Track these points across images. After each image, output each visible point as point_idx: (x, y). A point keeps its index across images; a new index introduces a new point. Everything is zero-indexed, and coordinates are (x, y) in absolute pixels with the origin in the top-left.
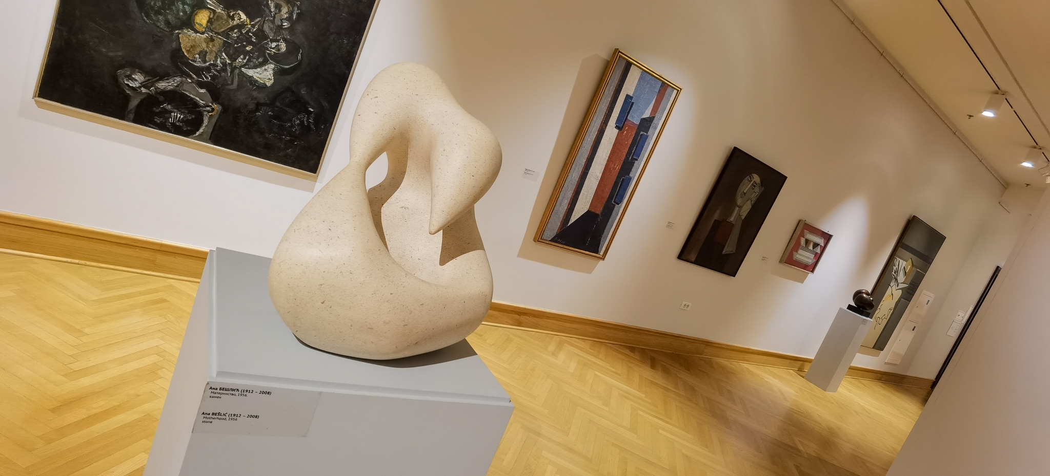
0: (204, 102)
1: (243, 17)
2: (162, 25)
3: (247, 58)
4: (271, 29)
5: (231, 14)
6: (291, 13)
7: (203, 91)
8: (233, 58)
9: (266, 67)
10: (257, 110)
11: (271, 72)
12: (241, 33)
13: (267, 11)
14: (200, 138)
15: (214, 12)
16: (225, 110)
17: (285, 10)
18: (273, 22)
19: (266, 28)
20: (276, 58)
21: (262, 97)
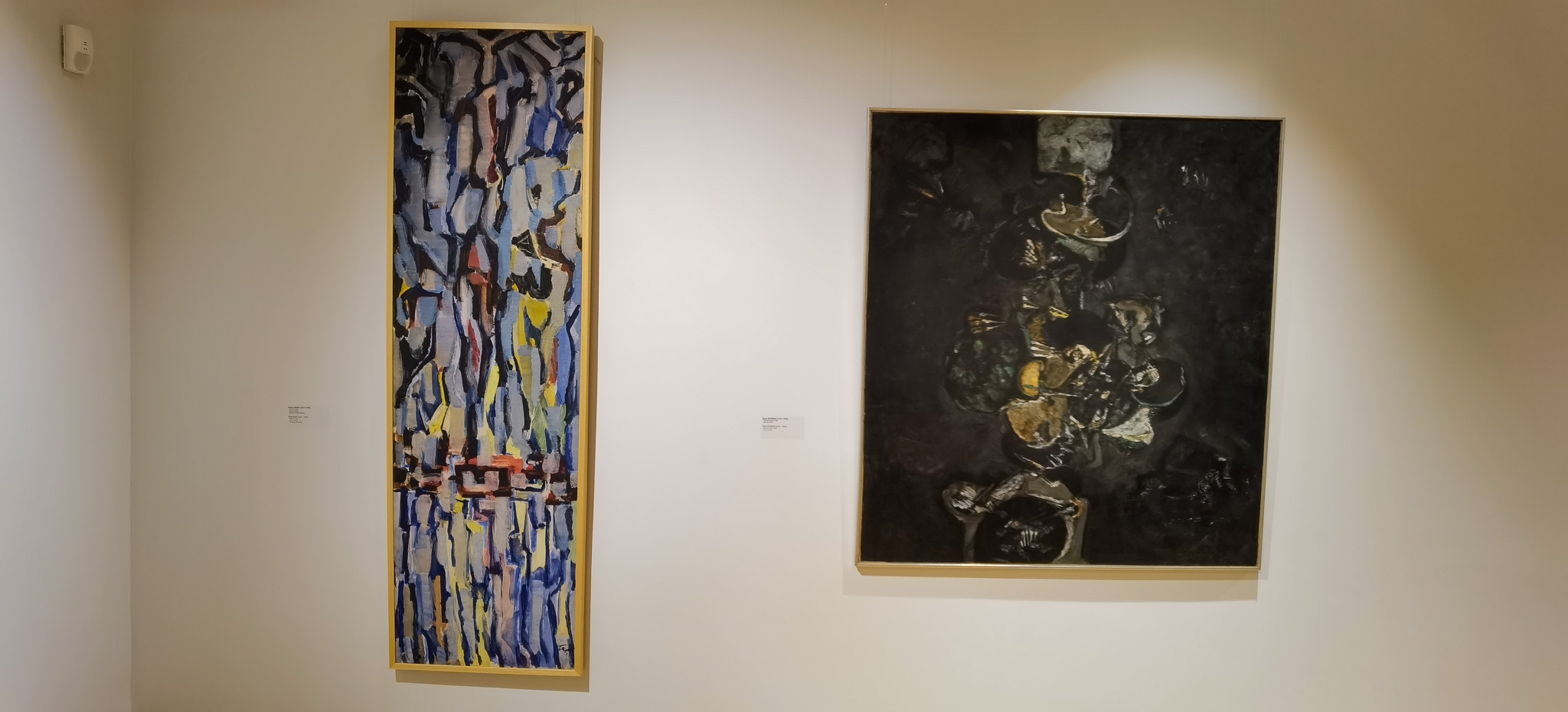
0: (1062, 502)
1: (1086, 351)
2: (982, 407)
3: (1106, 411)
4: (1130, 354)
5: (1068, 354)
6: (1151, 318)
7: (1055, 484)
8: (1085, 419)
9: (1137, 415)
10: (1141, 488)
11: (1147, 420)
12: (1089, 376)
13: (1117, 328)
14: (1068, 560)
15: (1044, 360)
16: (1094, 504)
17: (1142, 317)
18: (1129, 342)
19: (1122, 355)
20: (1150, 395)
21: (1142, 465)
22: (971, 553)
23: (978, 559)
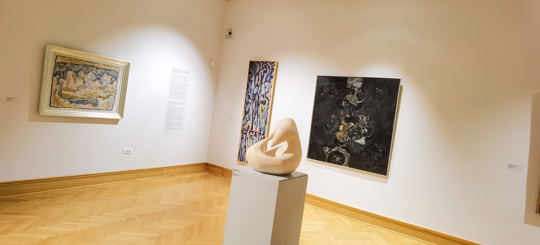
0: (345, 153)
1: (352, 124)
2: (331, 132)
3: (356, 137)
4: (361, 126)
5: (349, 124)
6: (367, 119)
7: (344, 150)
8: (351, 138)
9: (362, 138)
10: (361, 154)
11: (364, 140)
12: (353, 129)
13: (359, 120)
14: (345, 165)
15: (344, 125)
16: (351, 155)
17: (365, 118)
18: (362, 123)
19: (360, 126)
20: (365, 135)
21: (362, 149)
22: (327, 160)
23: (328, 162)
